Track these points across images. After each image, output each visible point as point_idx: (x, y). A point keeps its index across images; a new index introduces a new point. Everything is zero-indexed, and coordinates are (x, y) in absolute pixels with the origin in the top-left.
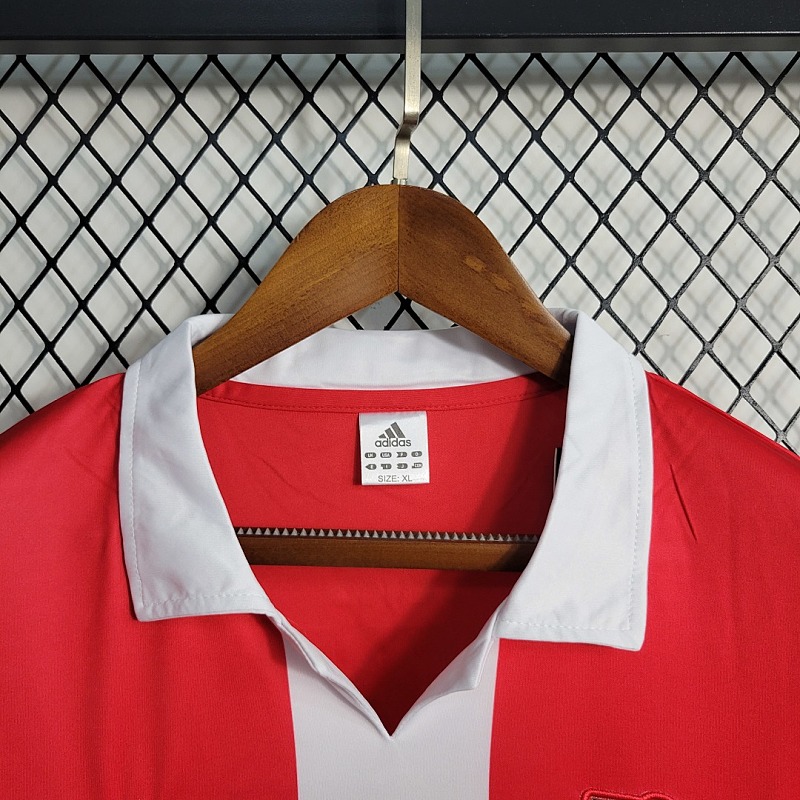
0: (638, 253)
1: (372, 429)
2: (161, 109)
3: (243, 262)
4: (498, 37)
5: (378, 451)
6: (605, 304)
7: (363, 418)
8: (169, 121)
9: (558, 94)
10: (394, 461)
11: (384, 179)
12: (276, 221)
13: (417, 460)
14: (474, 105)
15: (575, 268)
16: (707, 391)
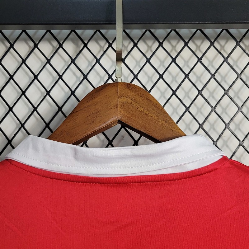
0: (214, 106)
2: (30, 49)
3: (60, 109)
4: (160, 24)
6: (201, 126)
8: (32, 54)
9: (182, 44)
12: (73, 93)
14: (149, 48)
15: (189, 112)
16: (240, 158)
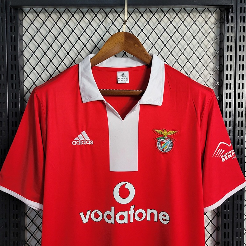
1: (119, 74)
3: (96, 46)
5: (120, 78)
6: (159, 53)
7: (118, 72)
10: (123, 79)
11: (121, 31)
12: (102, 38)
13: (127, 79)
15: (154, 47)
16: (177, 69)
